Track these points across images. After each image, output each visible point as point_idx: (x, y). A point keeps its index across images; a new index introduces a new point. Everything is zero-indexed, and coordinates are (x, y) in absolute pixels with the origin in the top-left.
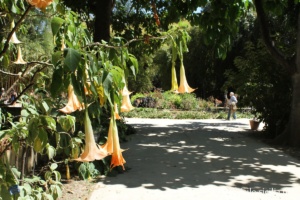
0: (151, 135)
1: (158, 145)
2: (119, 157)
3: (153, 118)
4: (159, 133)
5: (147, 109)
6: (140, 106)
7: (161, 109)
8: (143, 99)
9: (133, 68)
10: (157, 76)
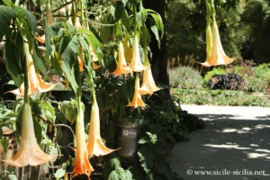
0: (227, 131)
1: (236, 147)
2: (82, 162)
3: (236, 105)
4: (240, 128)
5: (227, 92)
6: (216, 87)
7: (251, 91)
8: (222, 76)
9: (155, 30)
10: (248, 42)
